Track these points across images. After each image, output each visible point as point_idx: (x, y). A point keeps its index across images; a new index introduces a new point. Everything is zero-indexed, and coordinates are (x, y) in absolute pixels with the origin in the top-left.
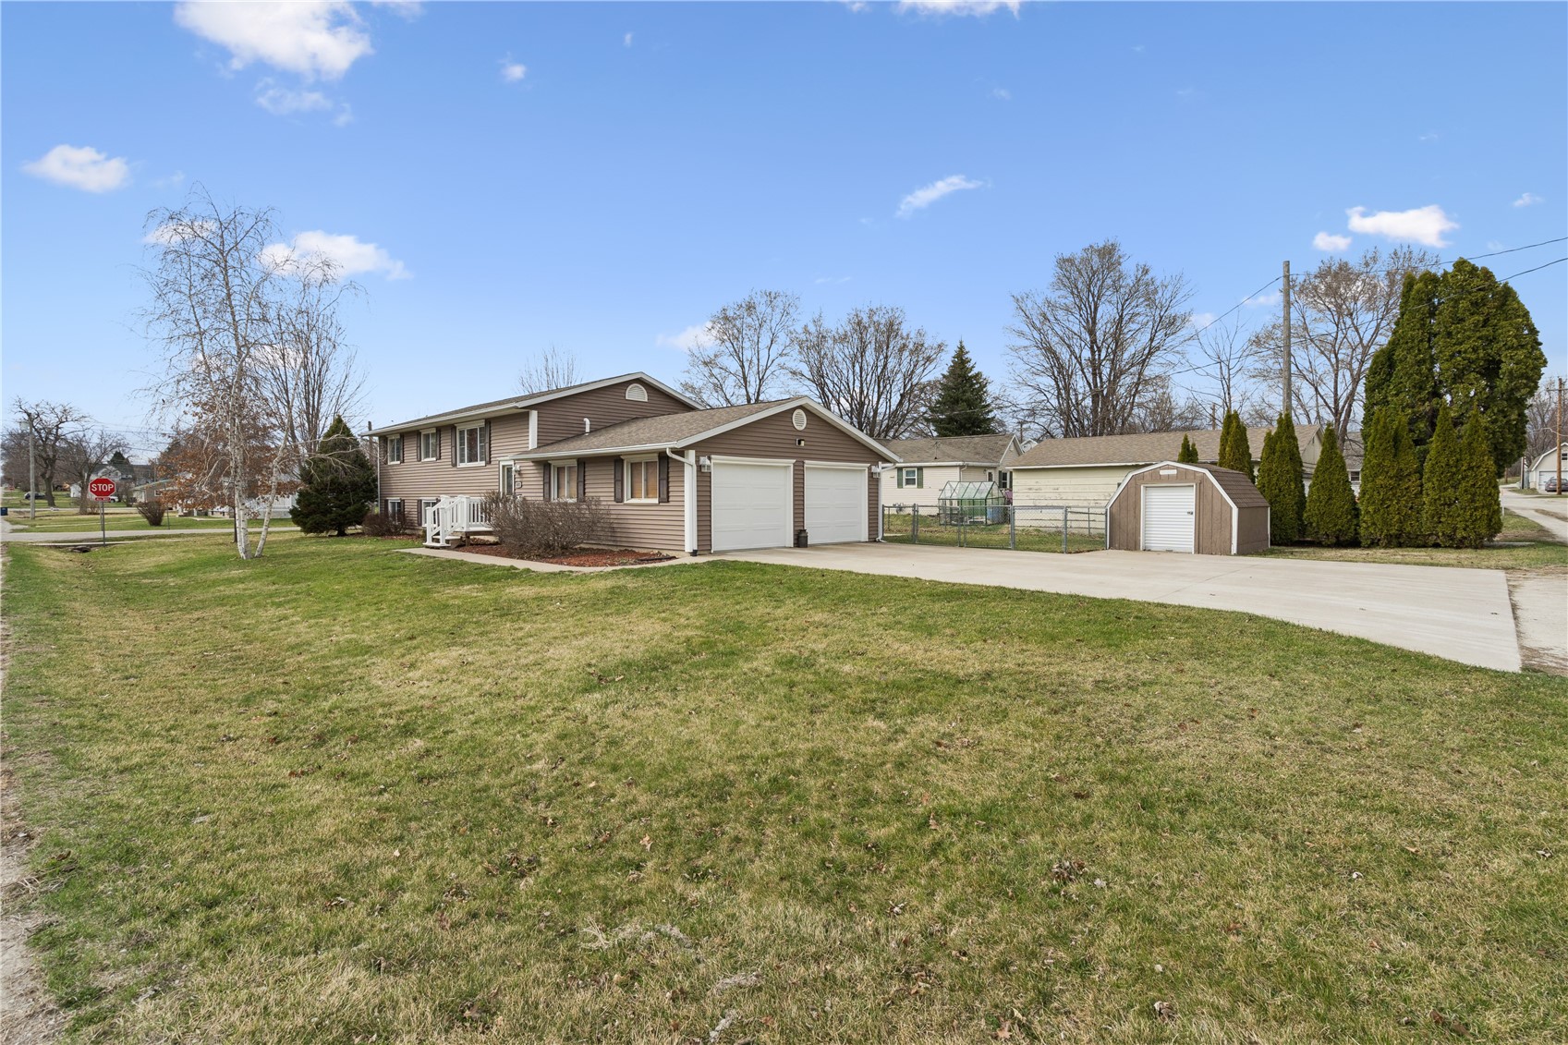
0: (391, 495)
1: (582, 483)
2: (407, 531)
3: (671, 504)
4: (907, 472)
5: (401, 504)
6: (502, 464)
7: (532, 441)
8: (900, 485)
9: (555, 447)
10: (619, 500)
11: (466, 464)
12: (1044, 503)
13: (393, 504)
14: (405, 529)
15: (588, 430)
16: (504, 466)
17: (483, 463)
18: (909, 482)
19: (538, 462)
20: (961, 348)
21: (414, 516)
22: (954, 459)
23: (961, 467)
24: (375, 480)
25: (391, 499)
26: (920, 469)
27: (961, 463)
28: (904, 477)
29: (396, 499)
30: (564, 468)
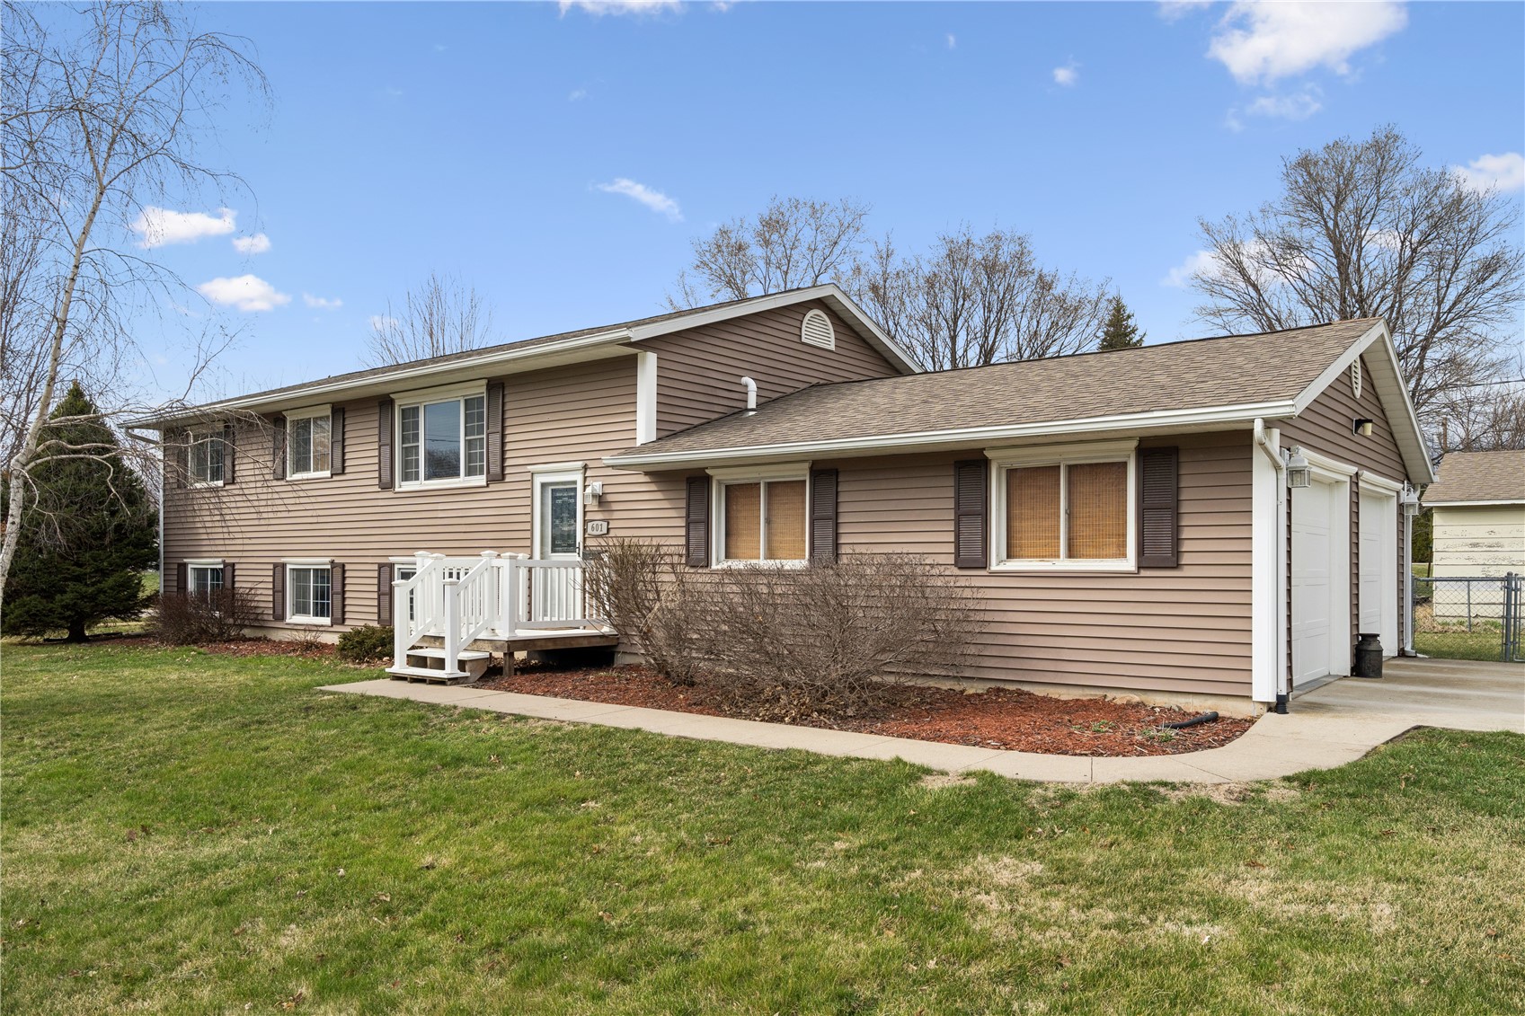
0: (197, 554)
1: (827, 521)
2: (247, 632)
3: (1186, 572)
5: (225, 575)
6: (539, 480)
7: (645, 426)
9: (708, 438)
10: (972, 558)
11: (422, 484)
13: (201, 573)
14: (243, 626)
15: (752, 403)
16: (544, 485)
17: (480, 480)
19: (663, 477)
21: (264, 597)
24: (153, 520)
25: (193, 564)
29: (212, 562)
30: (753, 487)
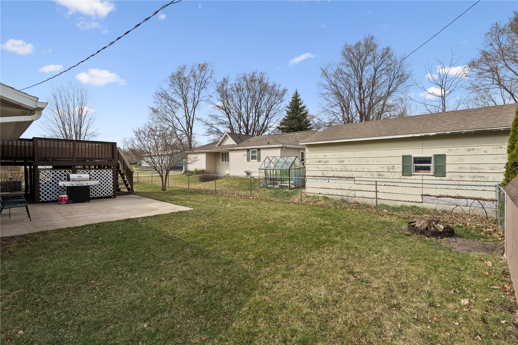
4: (252, 152)
8: (248, 160)
12: (331, 174)
18: (253, 158)
20: (296, 94)
22: (279, 143)
23: (282, 148)
26: (259, 149)
27: (281, 145)
28: (251, 155)
